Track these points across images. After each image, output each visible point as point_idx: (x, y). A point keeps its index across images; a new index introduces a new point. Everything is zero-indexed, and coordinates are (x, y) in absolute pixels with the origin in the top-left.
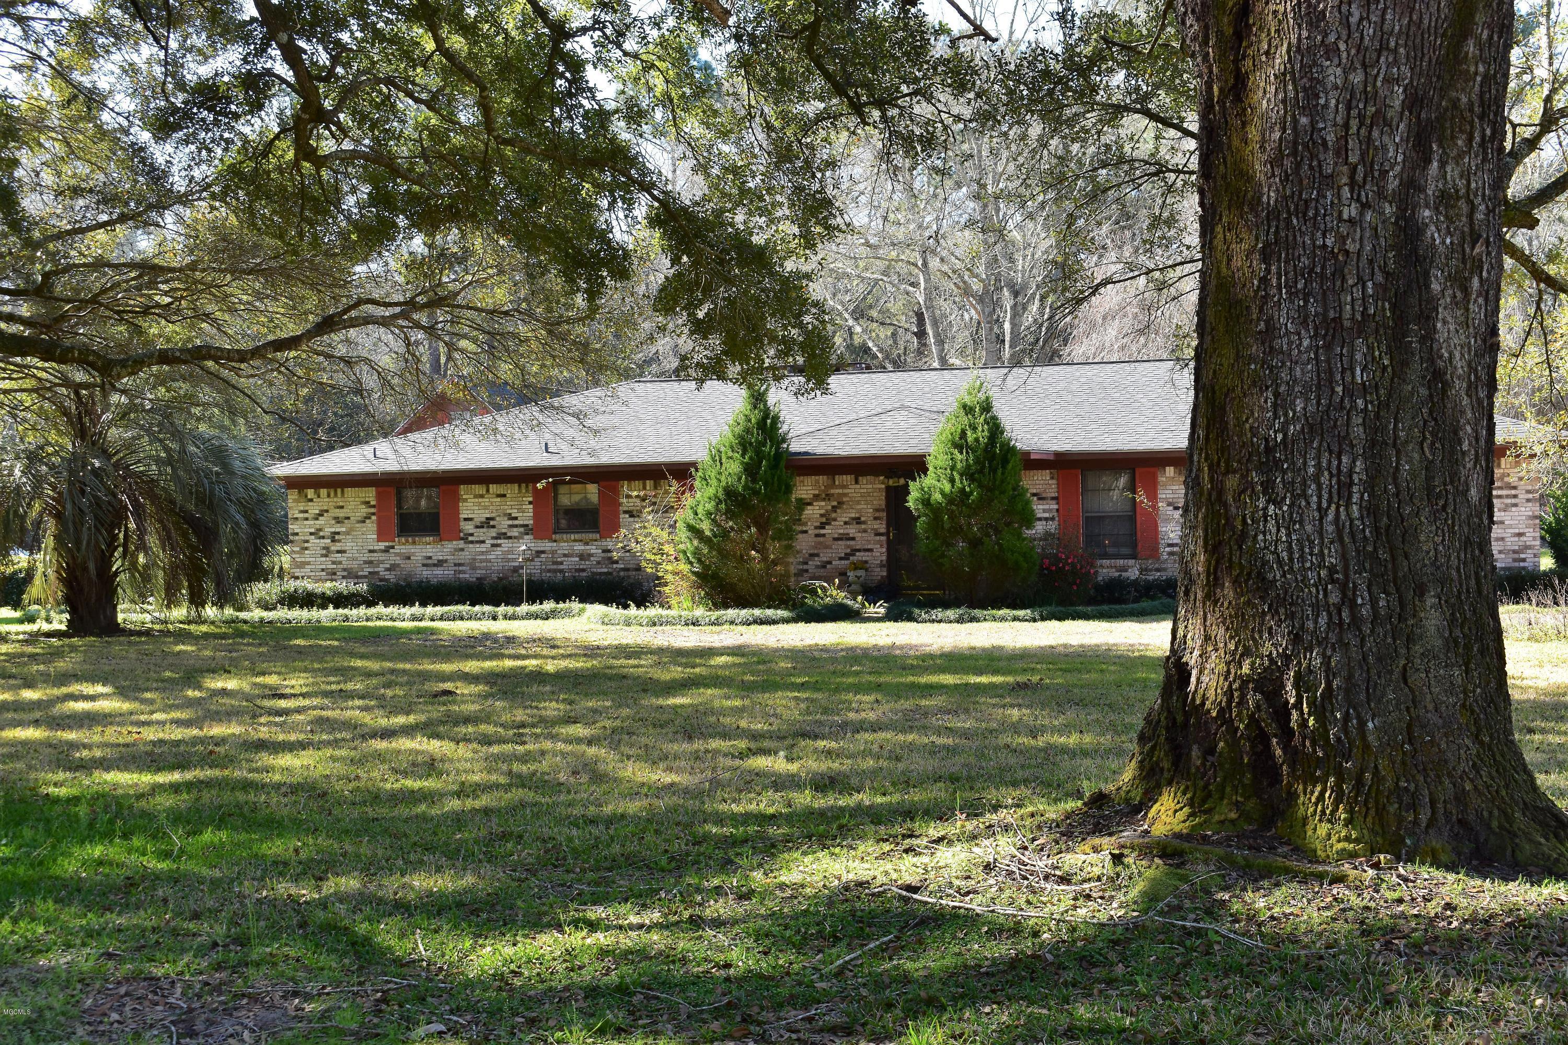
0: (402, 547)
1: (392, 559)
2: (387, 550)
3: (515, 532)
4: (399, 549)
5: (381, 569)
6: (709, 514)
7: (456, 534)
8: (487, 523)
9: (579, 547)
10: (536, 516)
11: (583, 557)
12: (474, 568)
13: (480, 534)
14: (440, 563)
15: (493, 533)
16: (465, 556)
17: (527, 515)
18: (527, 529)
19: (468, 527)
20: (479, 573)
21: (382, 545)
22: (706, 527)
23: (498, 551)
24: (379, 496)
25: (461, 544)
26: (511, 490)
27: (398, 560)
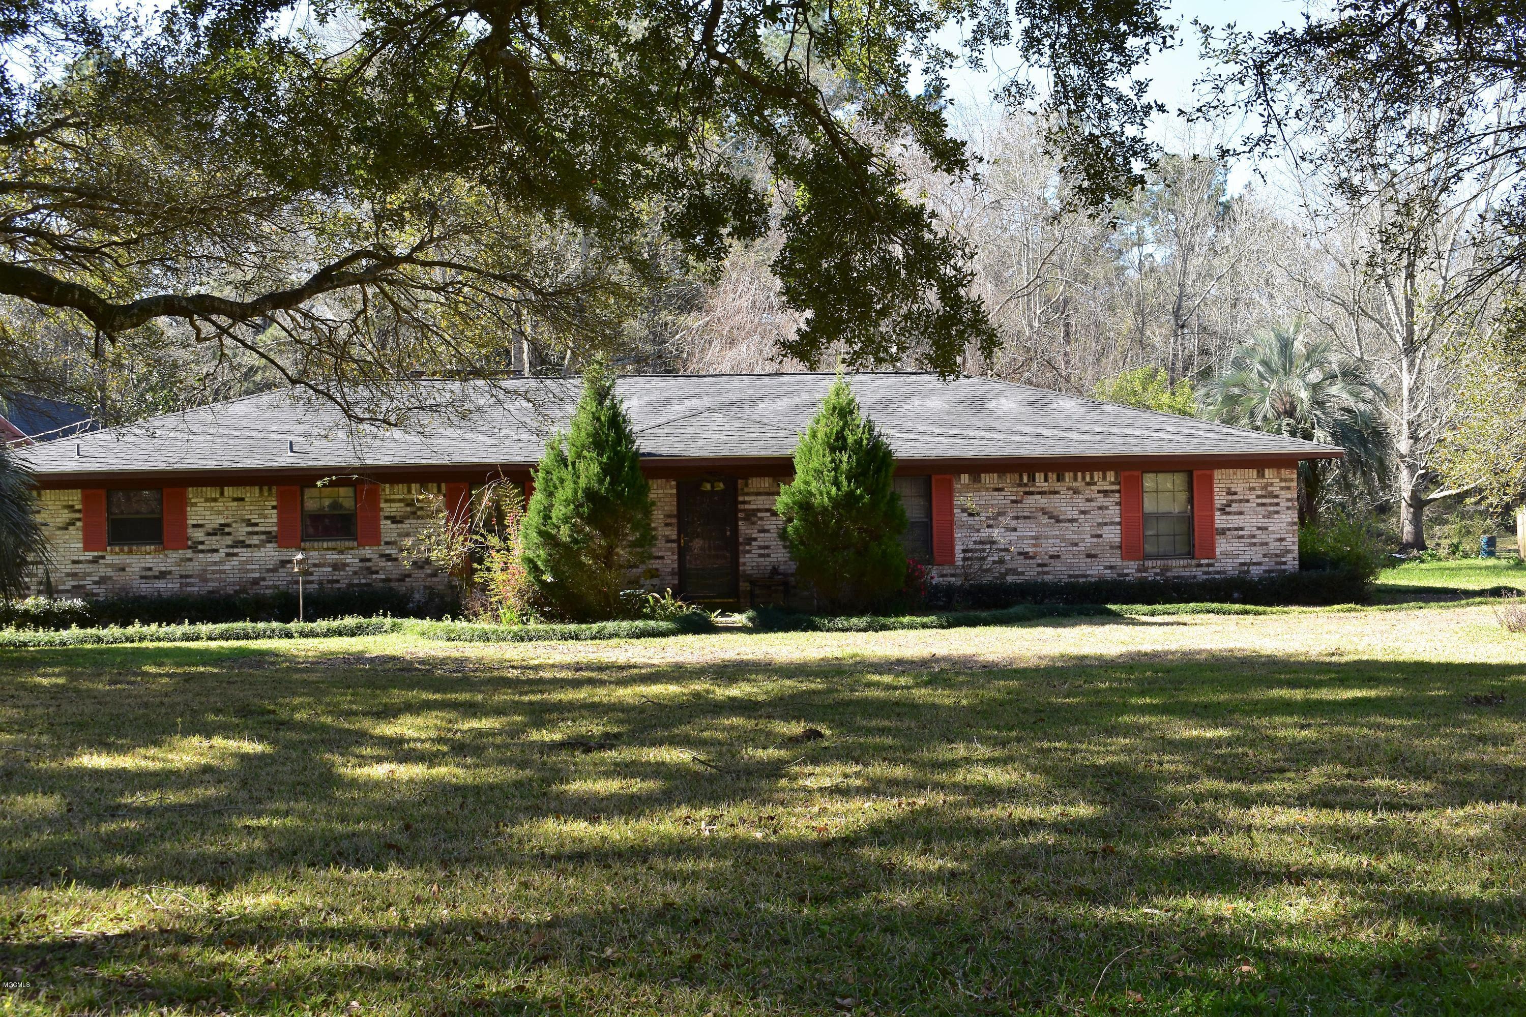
0: (114, 557)
1: (102, 570)
2: (95, 561)
3: (255, 540)
4: (109, 559)
5: (87, 582)
6: (566, 520)
7: (181, 541)
8: (221, 531)
9: (332, 556)
10: (281, 523)
11: (336, 566)
12: (205, 580)
13: (212, 542)
14: (163, 575)
15: (228, 540)
16: (194, 567)
17: (270, 521)
18: (270, 537)
19: (199, 535)
20: (211, 586)
21: (89, 555)
22: (564, 533)
23: (235, 561)
24: (85, 500)
25: (189, 553)
26: (251, 493)
27: (109, 572)
